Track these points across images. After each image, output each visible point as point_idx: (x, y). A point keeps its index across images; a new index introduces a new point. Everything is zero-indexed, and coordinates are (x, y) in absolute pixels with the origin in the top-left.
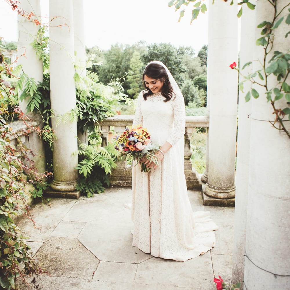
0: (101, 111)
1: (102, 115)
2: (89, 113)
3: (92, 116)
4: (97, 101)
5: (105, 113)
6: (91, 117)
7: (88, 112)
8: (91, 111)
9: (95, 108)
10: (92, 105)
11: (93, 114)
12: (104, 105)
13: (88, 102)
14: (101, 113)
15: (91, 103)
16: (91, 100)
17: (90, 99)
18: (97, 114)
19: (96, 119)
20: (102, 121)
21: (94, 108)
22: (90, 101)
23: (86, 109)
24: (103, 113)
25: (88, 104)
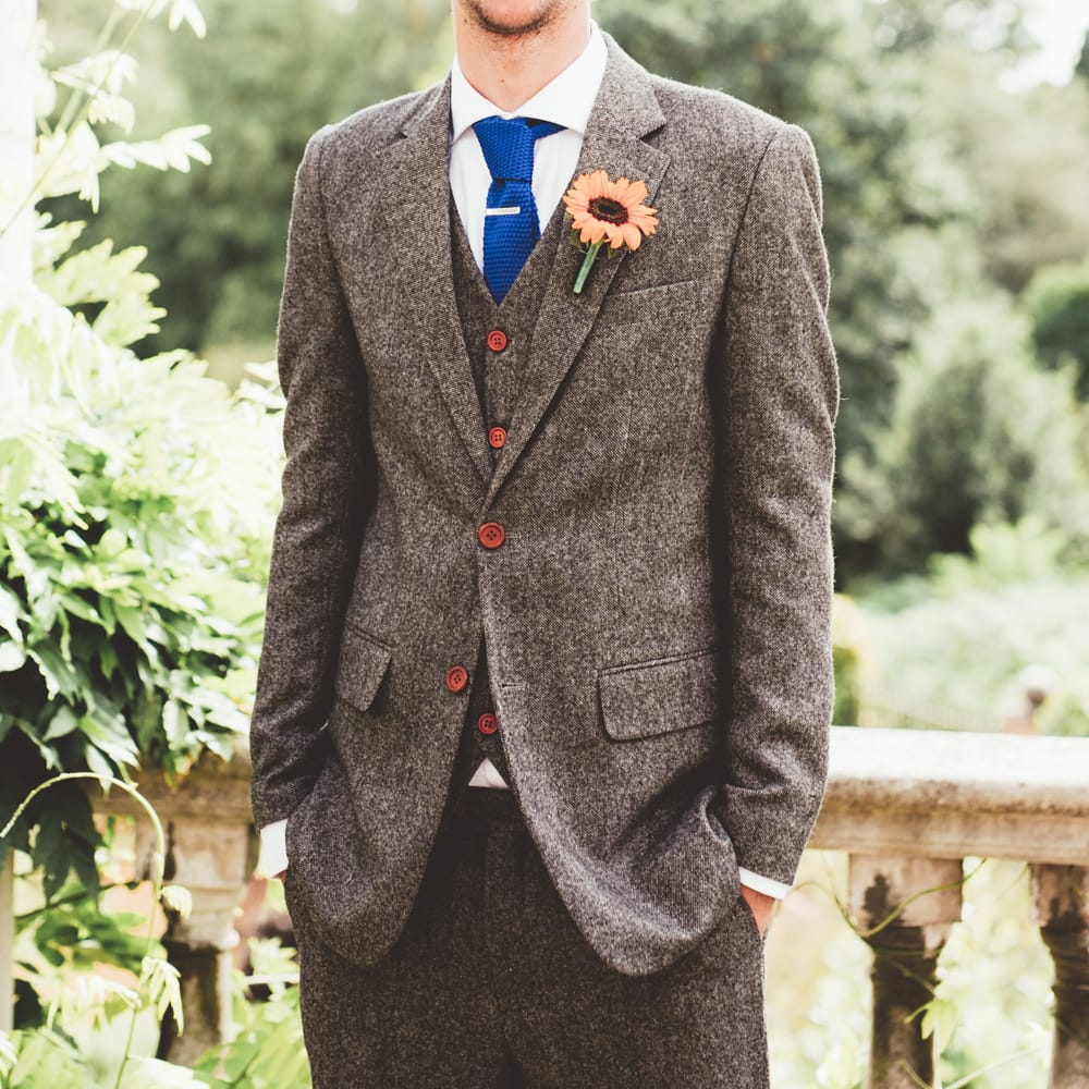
0: (169, 659)
1: (184, 705)
2: (53, 687)
3: (79, 709)
4: (137, 558)
5: (213, 680)
6: (62, 725)
7: (43, 670)
8: (75, 660)
9: (110, 631)
10: (89, 595)
11: (88, 696)
12: (205, 599)
13: (40, 558)
14: (175, 682)
15: (73, 575)
16: (72, 538)
17: (58, 528)
18: (130, 688)
19: (125, 751)
20: (182, 766)
21: (100, 629)
22: (68, 548)
23: (16, 633)
24: (191, 684)
25: (36, 581)
